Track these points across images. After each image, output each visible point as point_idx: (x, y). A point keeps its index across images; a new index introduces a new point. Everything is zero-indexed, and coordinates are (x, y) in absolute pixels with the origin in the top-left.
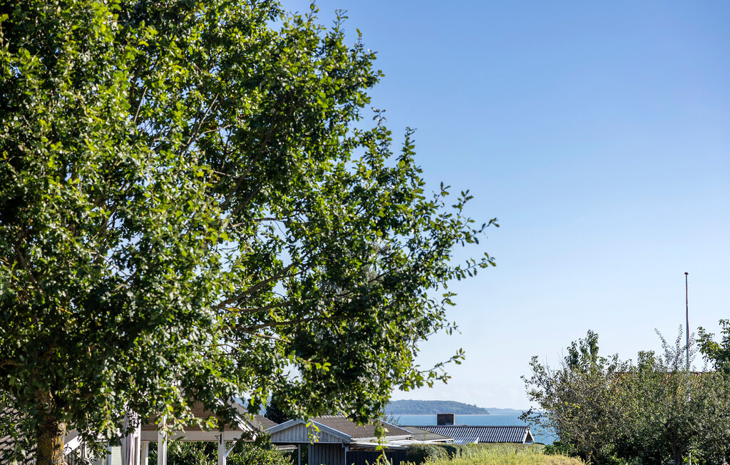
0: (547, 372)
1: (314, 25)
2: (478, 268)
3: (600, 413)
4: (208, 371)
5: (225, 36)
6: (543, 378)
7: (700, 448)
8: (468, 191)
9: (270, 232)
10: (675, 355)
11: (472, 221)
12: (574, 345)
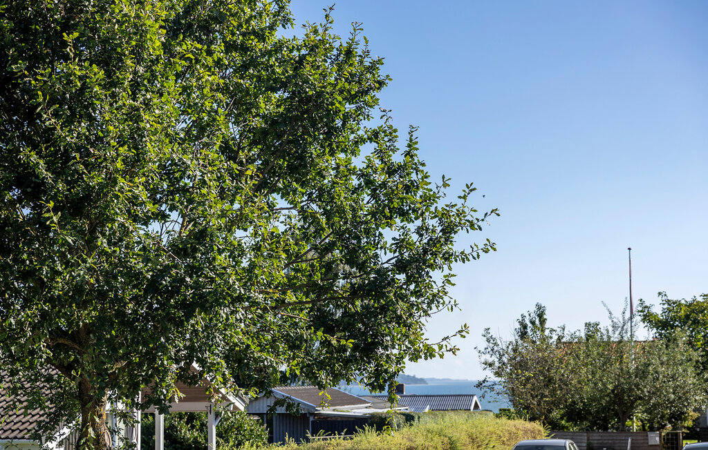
0: (499, 342)
1: (329, 35)
2: (481, 252)
3: (550, 381)
4: (248, 346)
5: (243, 43)
6: (496, 348)
7: (643, 412)
8: (472, 184)
9: (288, 220)
10: (621, 325)
11: (475, 211)
12: (523, 316)
